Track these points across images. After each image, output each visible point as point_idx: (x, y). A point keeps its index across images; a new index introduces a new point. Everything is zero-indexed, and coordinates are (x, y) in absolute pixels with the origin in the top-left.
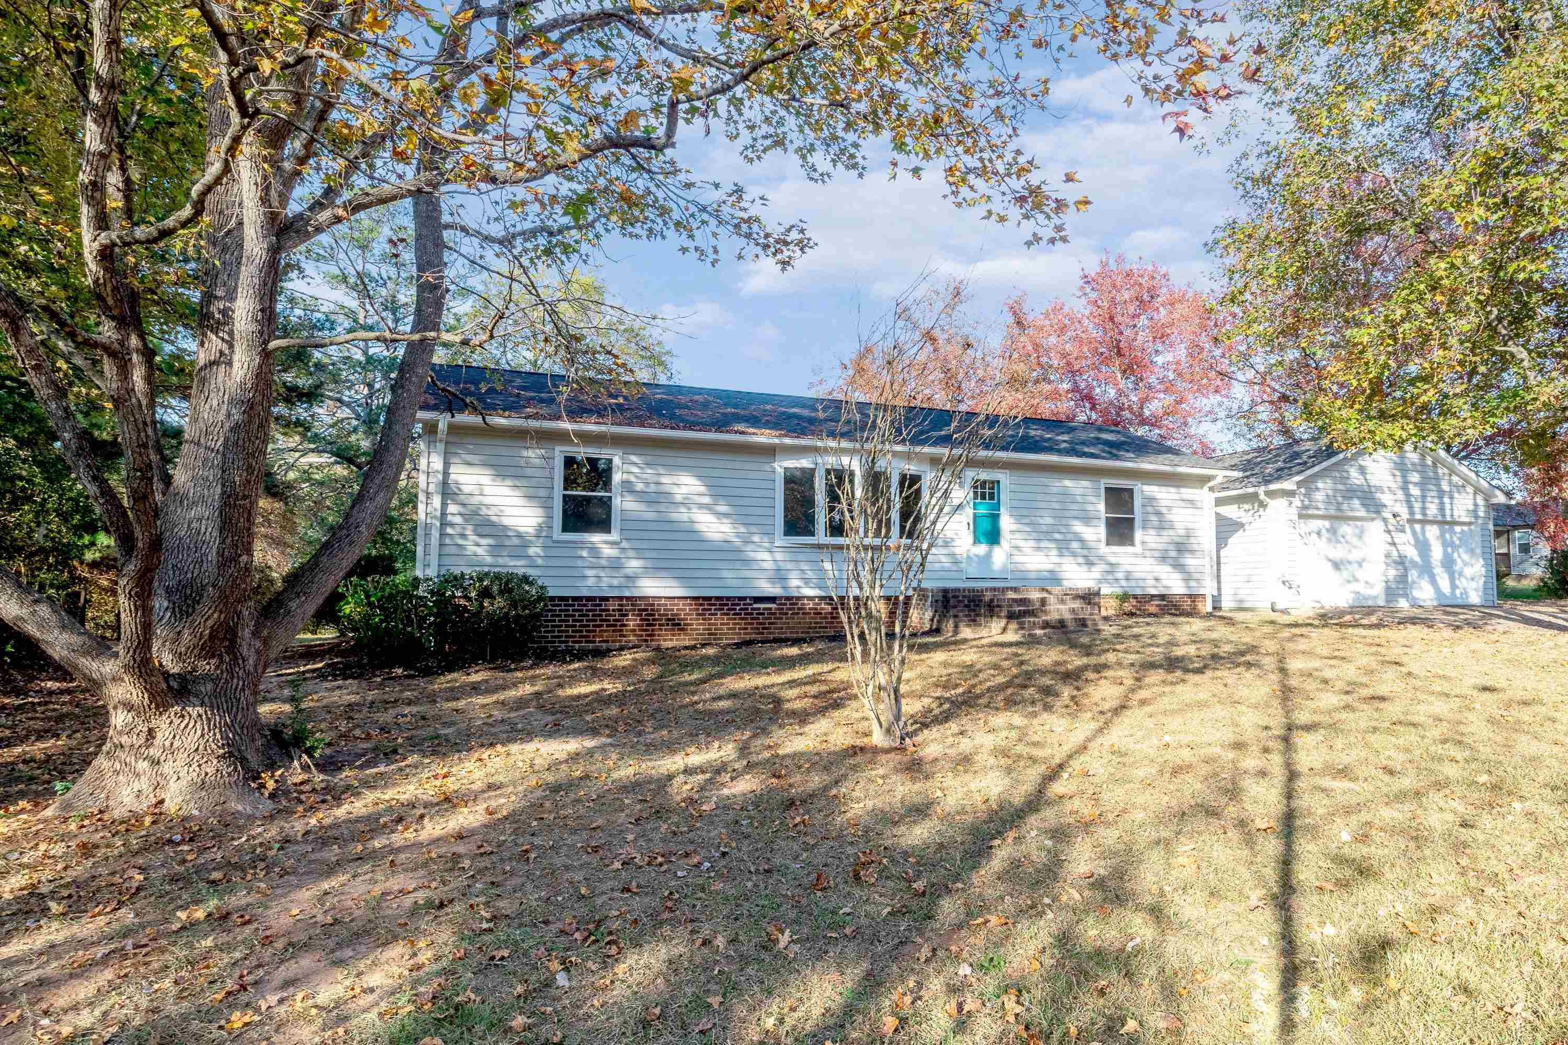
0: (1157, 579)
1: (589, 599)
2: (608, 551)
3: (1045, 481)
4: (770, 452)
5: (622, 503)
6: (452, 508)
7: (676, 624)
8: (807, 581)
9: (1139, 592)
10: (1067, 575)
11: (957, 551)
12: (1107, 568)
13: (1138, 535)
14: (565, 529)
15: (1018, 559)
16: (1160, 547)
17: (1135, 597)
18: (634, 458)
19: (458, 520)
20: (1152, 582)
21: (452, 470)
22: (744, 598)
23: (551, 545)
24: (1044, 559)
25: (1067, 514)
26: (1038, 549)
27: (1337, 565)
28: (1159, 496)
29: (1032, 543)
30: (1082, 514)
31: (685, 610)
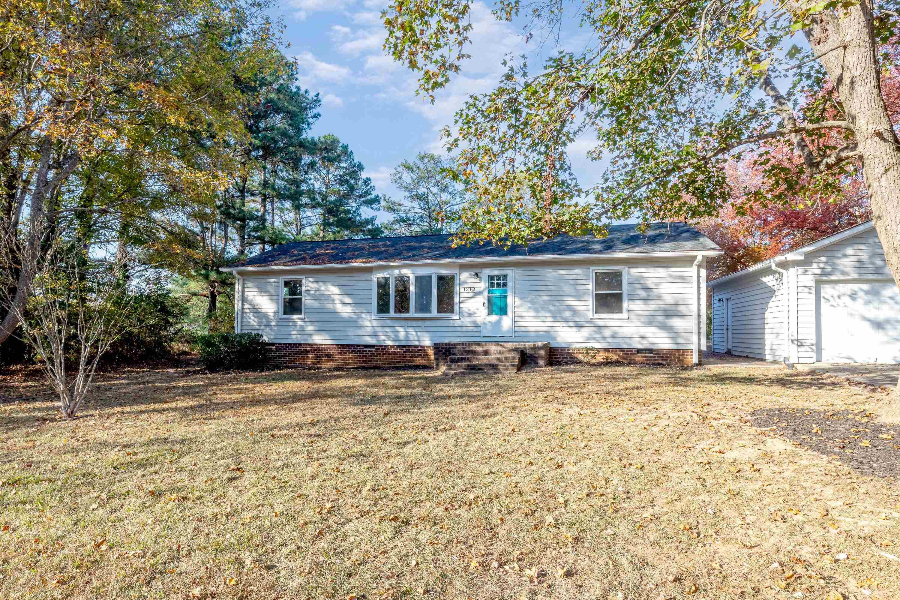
0: (643, 337)
1: (294, 344)
2: (300, 323)
3: (543, 272)
4: (370, 270)
5: (306, 300)
6: (246, 306)
7: (330, 357)
8: (389, 337)
9: (625, 346)
10: (562, 334)
11: (478, 320)
12: (595, 329)
13: (625, 305)
14: (285, 313)
15: (521, 323)
16: (646, 313)
17: (622, 350)
18: (311, 279)
19: (248, 311)
20: (638, 339)
21: (246, 290)
22: (359, 346)
23: (279, 320)
24: (541, 324)
25: (561, 293)
26: (536, 317)
27: (878, 325)
28: (646, 275)
29: (533, 314)
30: (573, 293)
31: (333, 350)
